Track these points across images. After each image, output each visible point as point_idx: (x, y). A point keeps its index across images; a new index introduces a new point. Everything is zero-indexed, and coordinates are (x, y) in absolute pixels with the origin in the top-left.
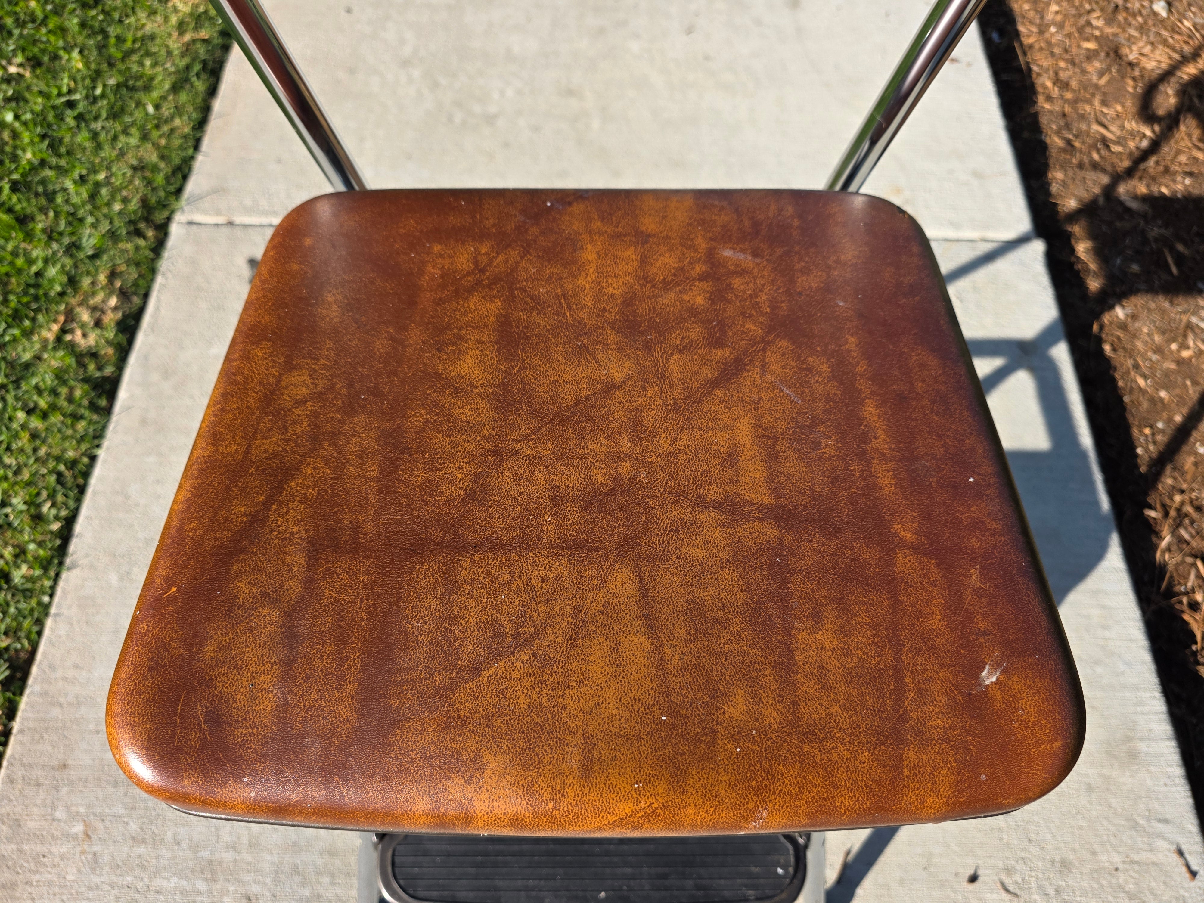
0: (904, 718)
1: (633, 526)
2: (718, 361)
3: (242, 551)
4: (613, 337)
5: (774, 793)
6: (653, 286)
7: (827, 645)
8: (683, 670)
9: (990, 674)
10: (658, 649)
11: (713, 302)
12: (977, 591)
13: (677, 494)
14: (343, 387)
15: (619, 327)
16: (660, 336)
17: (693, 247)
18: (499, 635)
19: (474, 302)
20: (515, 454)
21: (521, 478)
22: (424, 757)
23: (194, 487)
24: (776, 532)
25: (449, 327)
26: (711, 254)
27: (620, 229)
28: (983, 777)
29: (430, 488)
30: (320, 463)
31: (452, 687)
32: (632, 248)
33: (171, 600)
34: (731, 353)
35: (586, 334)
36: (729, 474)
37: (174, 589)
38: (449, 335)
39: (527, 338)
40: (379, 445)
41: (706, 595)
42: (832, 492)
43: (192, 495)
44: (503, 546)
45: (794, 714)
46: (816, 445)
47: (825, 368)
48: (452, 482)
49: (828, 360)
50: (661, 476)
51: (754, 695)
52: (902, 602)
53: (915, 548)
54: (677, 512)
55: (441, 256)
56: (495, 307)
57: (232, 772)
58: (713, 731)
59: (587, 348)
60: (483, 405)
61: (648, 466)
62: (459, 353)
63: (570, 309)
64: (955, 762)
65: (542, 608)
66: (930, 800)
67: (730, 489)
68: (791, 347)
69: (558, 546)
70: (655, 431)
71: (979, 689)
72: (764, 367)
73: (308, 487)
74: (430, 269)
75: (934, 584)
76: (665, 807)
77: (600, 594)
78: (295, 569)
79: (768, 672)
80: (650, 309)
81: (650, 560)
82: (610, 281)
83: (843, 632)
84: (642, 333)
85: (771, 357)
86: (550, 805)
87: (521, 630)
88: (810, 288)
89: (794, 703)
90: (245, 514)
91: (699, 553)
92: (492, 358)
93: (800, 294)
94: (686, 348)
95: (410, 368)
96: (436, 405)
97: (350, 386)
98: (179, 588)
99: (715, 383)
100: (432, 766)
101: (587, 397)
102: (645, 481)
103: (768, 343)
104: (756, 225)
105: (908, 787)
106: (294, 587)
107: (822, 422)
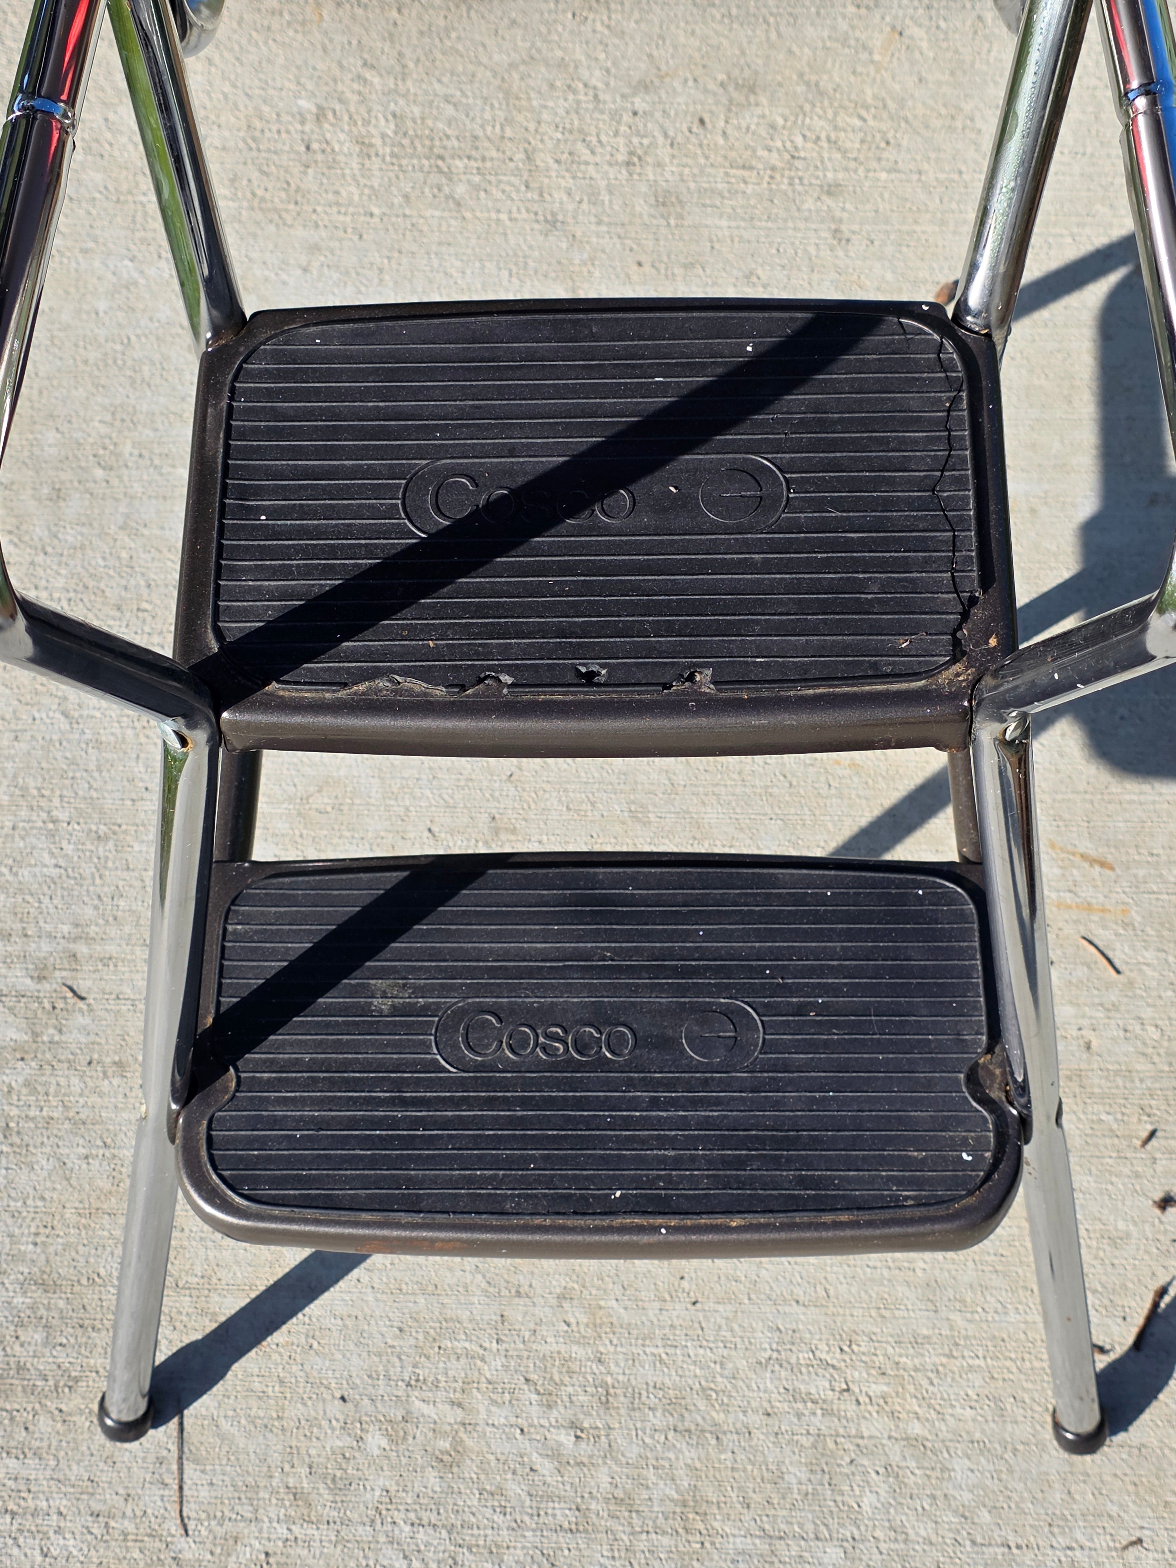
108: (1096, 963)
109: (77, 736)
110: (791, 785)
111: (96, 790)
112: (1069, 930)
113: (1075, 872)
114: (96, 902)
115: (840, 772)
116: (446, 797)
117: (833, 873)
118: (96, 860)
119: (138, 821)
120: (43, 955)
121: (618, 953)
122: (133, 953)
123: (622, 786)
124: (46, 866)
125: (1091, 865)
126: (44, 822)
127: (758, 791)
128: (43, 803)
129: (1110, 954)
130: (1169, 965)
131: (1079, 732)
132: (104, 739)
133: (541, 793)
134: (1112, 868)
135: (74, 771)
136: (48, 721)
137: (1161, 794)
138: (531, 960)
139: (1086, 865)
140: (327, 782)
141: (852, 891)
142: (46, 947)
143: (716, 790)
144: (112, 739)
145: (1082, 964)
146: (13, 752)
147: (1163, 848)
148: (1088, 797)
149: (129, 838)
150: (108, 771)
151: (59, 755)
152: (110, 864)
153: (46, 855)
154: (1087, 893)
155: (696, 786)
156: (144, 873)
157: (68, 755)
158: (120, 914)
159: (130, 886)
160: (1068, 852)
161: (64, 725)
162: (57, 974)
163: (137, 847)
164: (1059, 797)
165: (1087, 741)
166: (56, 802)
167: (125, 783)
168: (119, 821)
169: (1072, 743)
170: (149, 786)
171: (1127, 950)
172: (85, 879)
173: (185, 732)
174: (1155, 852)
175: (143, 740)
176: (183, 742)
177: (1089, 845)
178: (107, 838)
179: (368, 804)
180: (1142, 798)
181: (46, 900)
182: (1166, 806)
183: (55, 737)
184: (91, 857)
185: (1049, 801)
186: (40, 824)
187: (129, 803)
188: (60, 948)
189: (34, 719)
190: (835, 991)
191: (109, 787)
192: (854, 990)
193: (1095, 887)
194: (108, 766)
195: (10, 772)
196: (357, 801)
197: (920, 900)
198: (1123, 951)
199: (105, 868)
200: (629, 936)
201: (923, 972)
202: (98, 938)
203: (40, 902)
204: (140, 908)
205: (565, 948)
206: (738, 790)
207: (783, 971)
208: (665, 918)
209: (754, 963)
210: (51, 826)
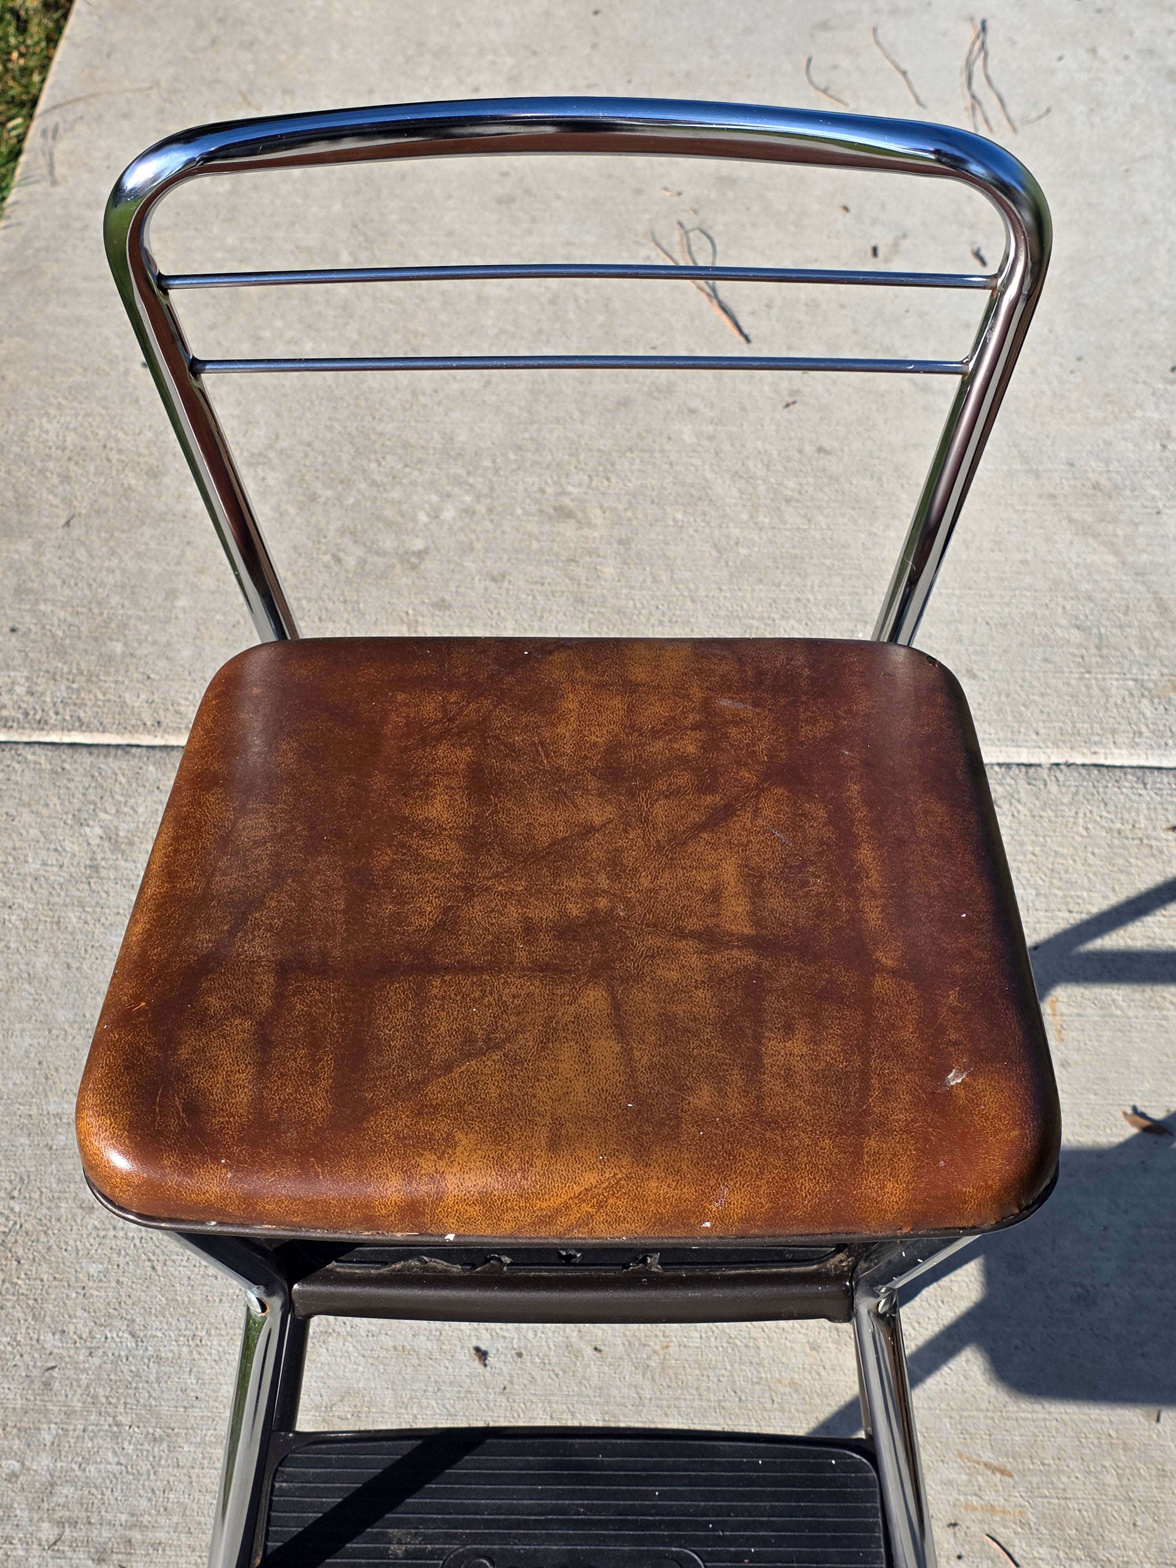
0: (867, 1113)
1: (607, 952)
2: (707, 806)
3: (209, 972)
4: (593, 784)
5: (735, 1172)
6: (641, 735)
7: (796, 1051)
8: (651, 1068)
9: (956, 1076)
10: (627, 1054)
11: (705, 749)
12: (954, 1010)
13: (655, 926)
14: (304, 829)
15: (601, 774)
16: (645, 782)
17: (687, 697)
18: (470, 1039)
19: (442, 750)
20: (486, 889)
21: (493, 911)
22: (397, 1137)
23: (153, 919)
24: (754, 958)
25: (415, 773)
26: (706, 703)
27: (606, 678)
28: (942, 1163)
29: (398, 919)
30: (284, 897)
31: (426, 1081)
32: (620, 697)
33: (140, 1012)
34: (721, 799)
35: (564, 780)
36: (710, 908)
37: (143, 1004)
38: (416, 781)
39: (501, 784)
40: (344, 881)
41: (679, 1010)
42: (815, 925)
43: (152, 925)
44: (474, 968)
45: (757, 1107)
46: (804, 884)
47: (822, 813)
48: (422, 914)
49: (826, 806)
50: (639, 910)
51: (720, 1090)
52: (875, 1018)
53: (894, 973)
54: (652, 941)
55: (405, 705)
56: (465, 755)
57: (210, 1154)
58: (677, 1117)
59: (565, 793)
60: (453, 846)
61: (627, 902)
62: (427, 798)
63: (547, 757)
64: (915, 1149)
65: (513, 1018)
66: (890, 1185)
67: (711, 922)
68: (786, 794)
69: (529, 969)
70: (636, 870)
71: (944, 1089)
72: (756, 812)
73: (273, 918)
74: (393, 717)
75: (910, 1003)
76: (628, 1178)
77: (572, 1008)
78: (265, 987)
79: (735, 1072)
80: (635, 757)
81: (623, 980)
82: (593, 729)
83: (814, 1041)
84: (626, 780)
85: (763, 802)
86: (519, 1175)
87: (492, 1036)
88: (815, 737)
89: (758, 1098)
90: (210, 941)
91: (674, 975)
92: (462, 802)
93: (802, 743)
94: (674, 793)
95: (374, 812)
96: (403, 846)
97: (312, 828)
98: (148, 1003)
99: (701, 827)
100: (405, 1146)
101: (564, 839)
102: (622, 914)
103: (763, 790)
104: (760, 674)
105: (868, 1172)
106: (265, 1002)
107: (813, 863)
108: (998, 1557)
109: (141, 1352)
110: (740, 1399)
111: (154, 1398)
112: (975, 1528)
113: (980, 1478)
114: (150, 1495)
115: (782, 1390)
116: (448, 1406)
117: (763, 1445)
118: (151, 1459)
119: (189, 1425)
120: (102, 1540)
121: (589, 1509)
122: (179, 1539)
123: (597, 1399)
124: (109, 1463)
125: (993, 1473)
126: (110, 1426)
127: (713, 1404)
128: (110, 1409)
129: (1011, 1550)
130: (1060, 1560)
131: (981, 1359)
132: (163, 1355)
133: (528, 1404)
134: (1011, 1476)
135: (137, 1383)
136: (118, 1340)
137: (1050, 1413)
138: (518, 1514)
139: (989, 1473)
140: (349, 1393)
141: (778, 1460)
142: (106, 1533)
143: (677, 1403)
144: (170, 1355)
145: (987, 1558)
146: (87, 1365)
147: (1053, 1458)
148: (989, 1414)
149: (180, 1440)
150: (166, 1382)
151: (125, 1369)
152: (163, 1462)
153: (110, 1454)
154: (989, 1496)
155: (660, 1399)
156: (191, 1471)
157: (133, 1368)
158: (170, 1505)
159: (180, 1481)
160: (974, 1461)
161: (131, 1344)
162: (114, 1557)
163: (186, 1449)
164: (965, 1414)
165: (988, 1366)
166: (121, 1408)
167: (179, 1392)
168: (172, 1425)
169: (975, 1368)
170: (199, 1395)
171: (1024, 1546)
172: (142, 1475)
173: (265, 1299)
174: (1046, 1462)
175: (196, 1356)
176: (264, 1308)
177: (991, 1455)
178: (161, 1440)
179: (382, 1412)
180: (1035, 1416)
181: (108, 1493)
182: (1054, 1423)
183: (123, 1353)
184: (147, 1456)
185: (957, 1417)
186: (107, 1427)
187: (181, 1410)
188: (118, 1534)
189: (106, 1338)
190: (764, 1542)
191: (165, 1396)
192: (780, 1541)
193: (997, 1491)
194: (166, 1378)
195: (84, 1382)
196: (373, 1410)
197: (833, 1468)
198: (1021, 1548)
199: (159, 1465)
200: (599, 1495)
201: (836, 1527)
202: (150, 1526)
203: (103, 1494)
204: (186, 1500)
205: (546, 1505)
206: (696, 1404)
207: (723, 1526)
208: (629, 1480)
209: (699, 1519)
210: (115, 1429)
